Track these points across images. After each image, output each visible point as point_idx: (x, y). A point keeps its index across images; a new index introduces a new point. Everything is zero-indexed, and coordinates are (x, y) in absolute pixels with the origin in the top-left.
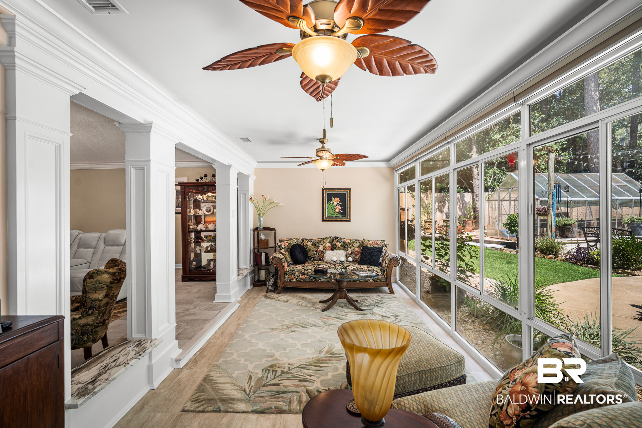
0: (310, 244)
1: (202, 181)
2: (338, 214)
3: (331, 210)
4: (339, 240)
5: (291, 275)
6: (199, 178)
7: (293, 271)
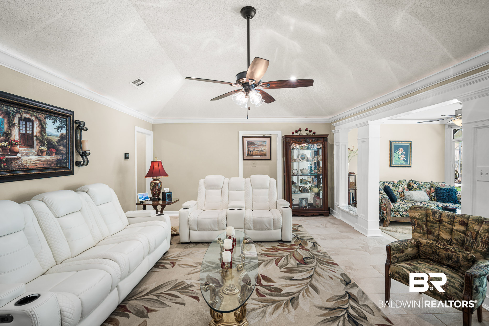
0: (391, 186)
1: (297, 134)
2: (402, 161)
3: (397, 158)
4: (415, 183)
5: (396, 211)
6: (295, 132)
7: (398, 208)
